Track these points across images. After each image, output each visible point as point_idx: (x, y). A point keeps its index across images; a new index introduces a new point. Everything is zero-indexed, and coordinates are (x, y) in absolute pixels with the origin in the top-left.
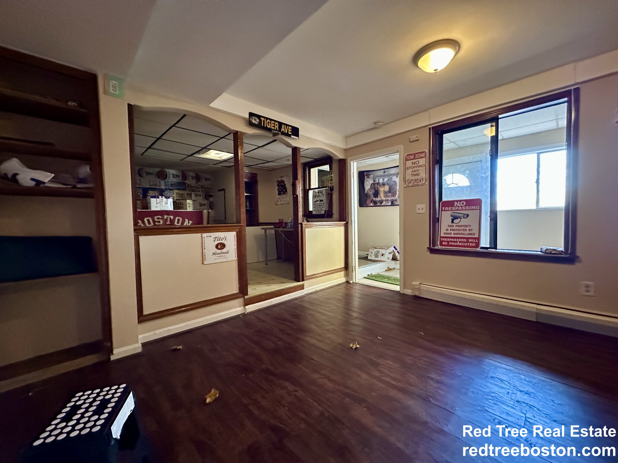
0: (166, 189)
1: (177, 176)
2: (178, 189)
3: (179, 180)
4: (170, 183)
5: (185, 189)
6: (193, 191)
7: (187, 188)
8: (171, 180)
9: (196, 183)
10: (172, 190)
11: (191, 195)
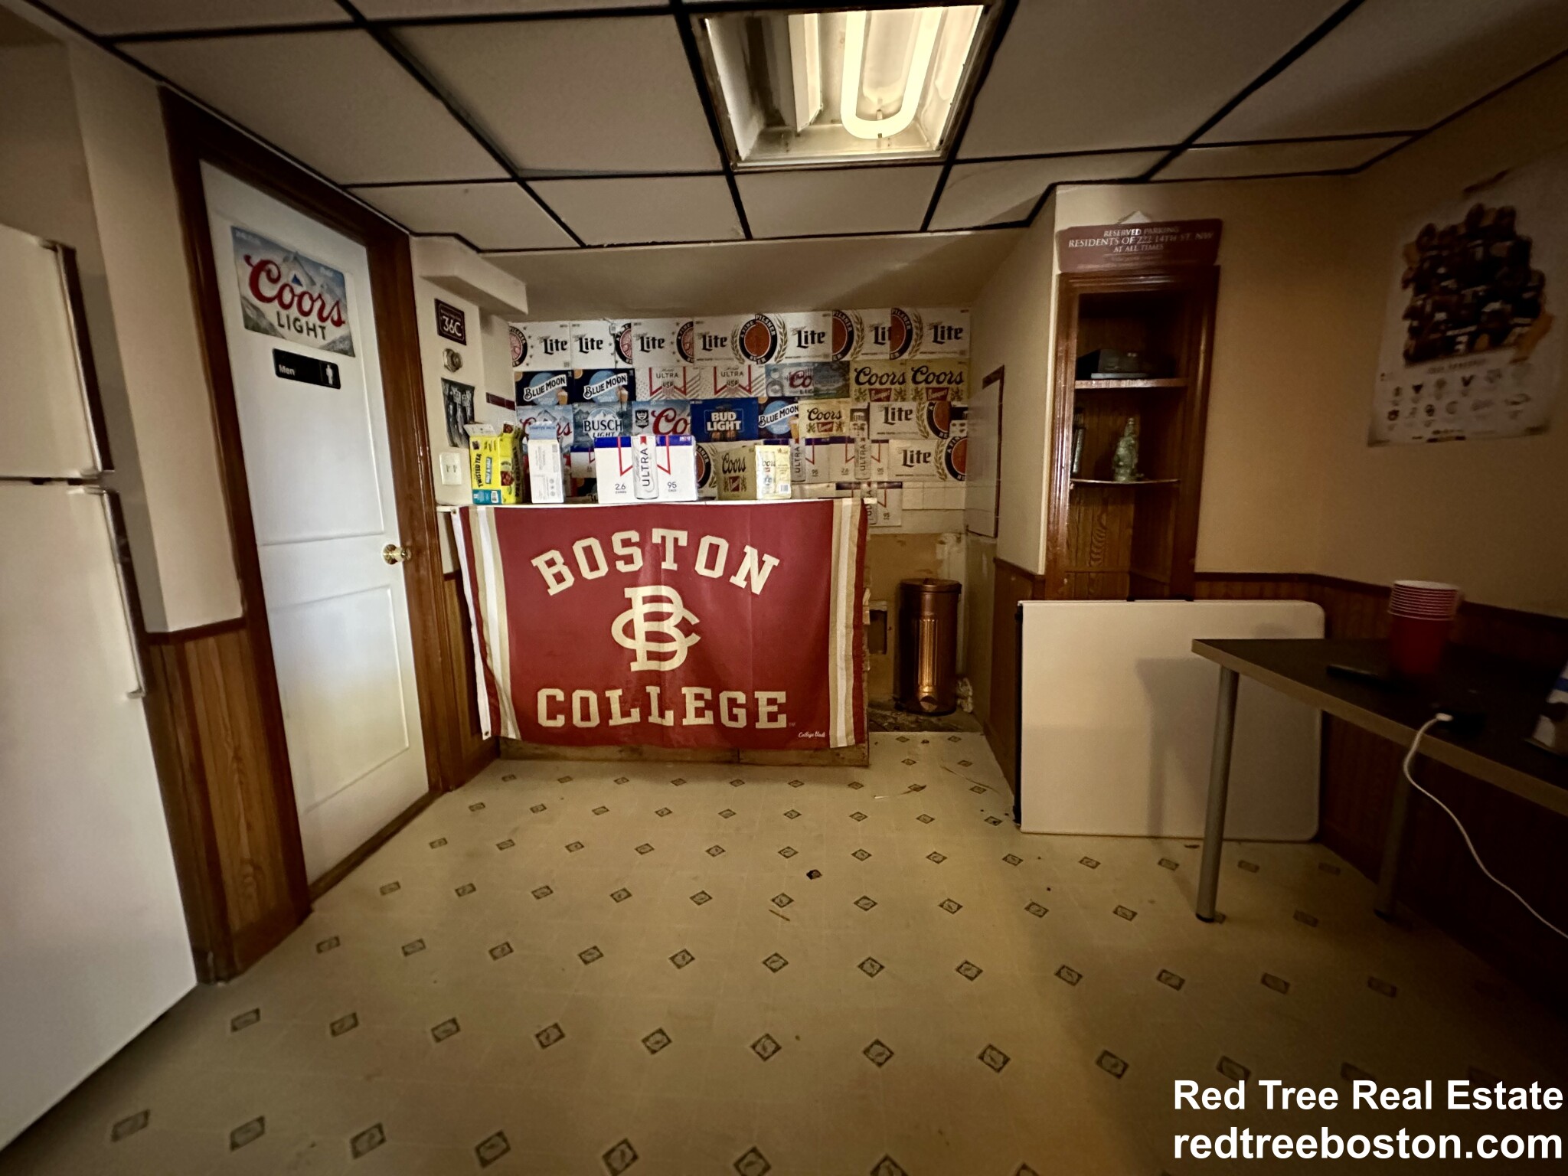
0: (771, 400)
1: (816, 337)
2: (817, 395)
3: (824, 351)
4: (786, 373)
5: (843, 392)
6: (877, 395)
7: (854, 387)
8: (794, 355)
9: (893, 358)
10: (791, 400)
11: (867, 418)
